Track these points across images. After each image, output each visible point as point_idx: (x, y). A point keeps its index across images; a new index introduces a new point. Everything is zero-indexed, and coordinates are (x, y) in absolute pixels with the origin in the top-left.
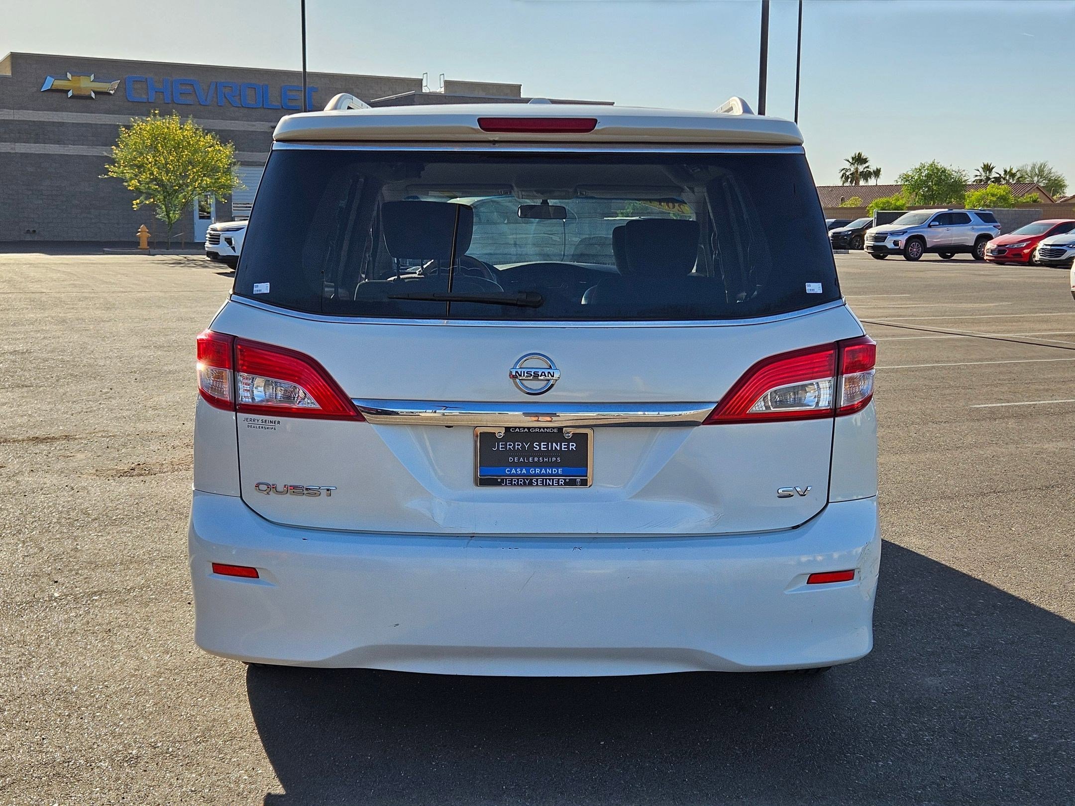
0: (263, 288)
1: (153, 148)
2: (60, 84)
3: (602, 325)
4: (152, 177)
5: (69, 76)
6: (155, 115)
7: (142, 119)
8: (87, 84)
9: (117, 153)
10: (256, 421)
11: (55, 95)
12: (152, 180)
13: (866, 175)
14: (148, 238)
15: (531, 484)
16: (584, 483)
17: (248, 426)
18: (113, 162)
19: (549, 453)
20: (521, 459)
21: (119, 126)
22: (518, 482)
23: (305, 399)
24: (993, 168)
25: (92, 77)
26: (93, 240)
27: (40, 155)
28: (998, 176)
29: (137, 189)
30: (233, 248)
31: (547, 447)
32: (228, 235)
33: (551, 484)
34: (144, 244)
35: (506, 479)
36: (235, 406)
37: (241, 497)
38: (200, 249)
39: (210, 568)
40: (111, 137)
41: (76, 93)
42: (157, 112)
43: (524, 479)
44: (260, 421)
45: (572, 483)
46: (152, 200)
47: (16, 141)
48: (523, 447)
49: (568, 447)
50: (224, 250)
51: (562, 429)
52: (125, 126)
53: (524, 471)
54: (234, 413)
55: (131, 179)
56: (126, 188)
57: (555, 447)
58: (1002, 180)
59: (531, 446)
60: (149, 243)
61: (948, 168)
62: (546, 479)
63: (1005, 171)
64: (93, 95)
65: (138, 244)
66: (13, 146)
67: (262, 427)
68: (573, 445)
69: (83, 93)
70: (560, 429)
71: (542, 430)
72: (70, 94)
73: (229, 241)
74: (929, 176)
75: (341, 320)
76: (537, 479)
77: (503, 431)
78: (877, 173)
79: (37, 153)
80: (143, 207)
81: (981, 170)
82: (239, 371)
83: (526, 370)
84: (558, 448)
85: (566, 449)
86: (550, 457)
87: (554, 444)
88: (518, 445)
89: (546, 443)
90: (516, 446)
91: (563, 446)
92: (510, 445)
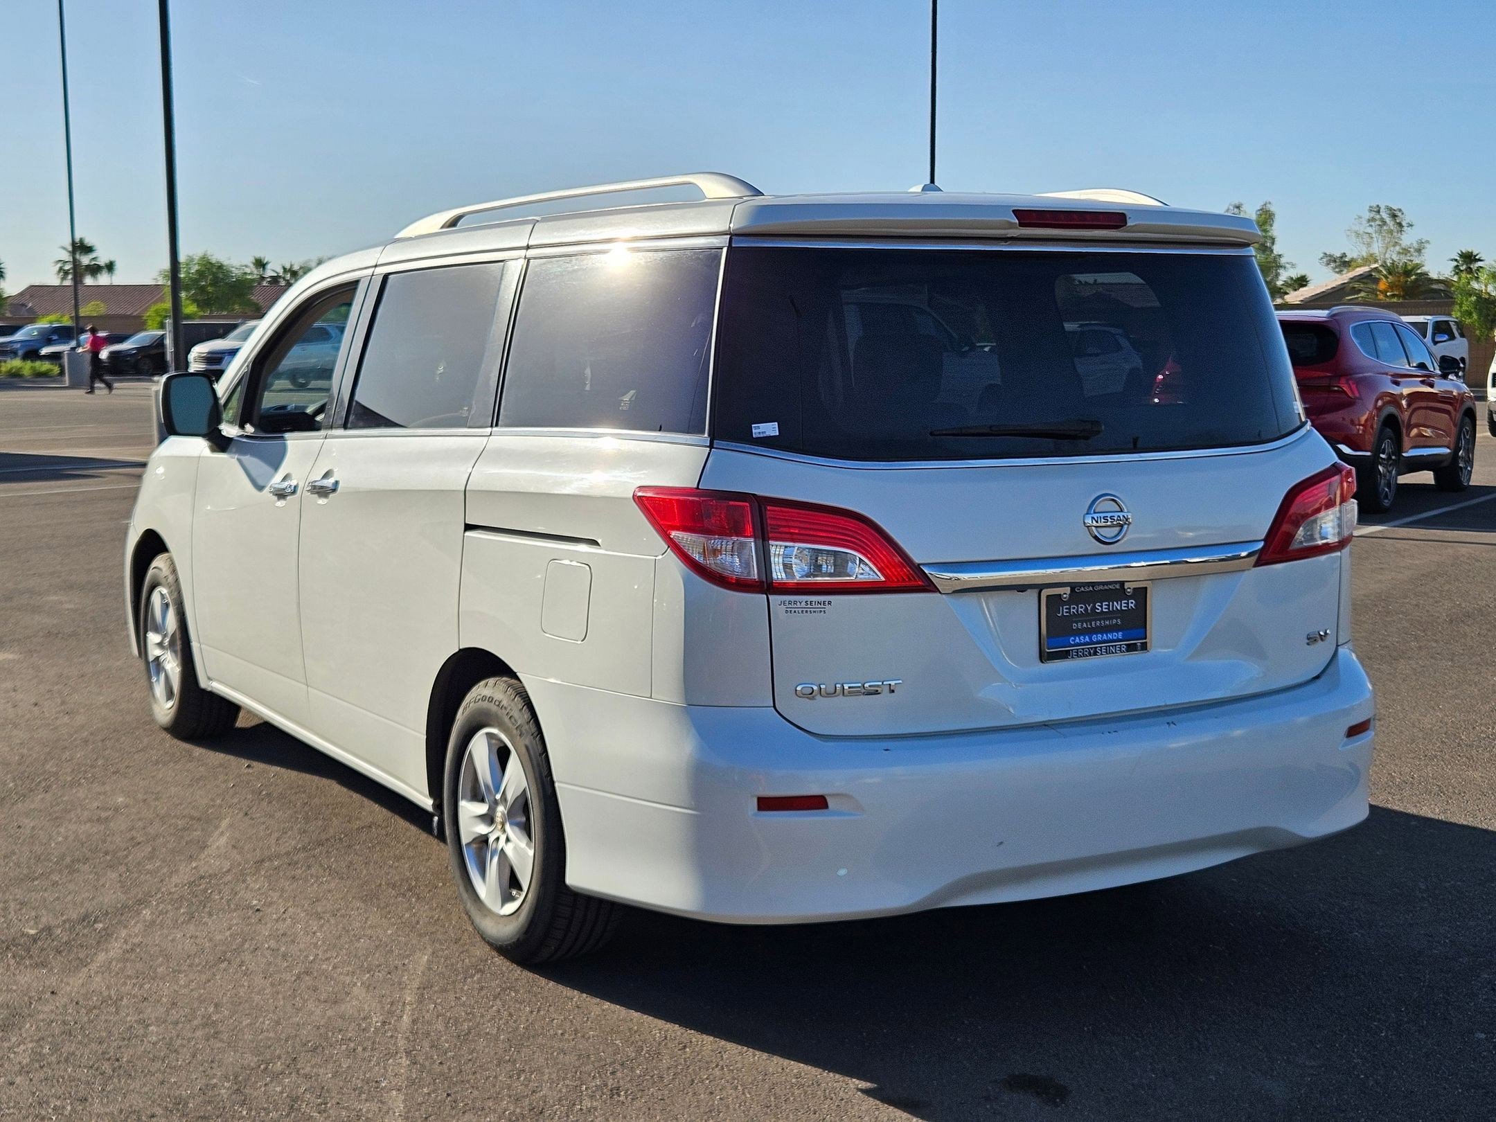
0: (770, 429)
3: (1174, 455)
10: (798, 603)
13: (95, 270)
15: (1095, 653)
16: (1144, 647)
17: (787, 611)
19: (1112, 614)
20: (1085, 625)
22: (1083, 654)
23: (863, 570)
24: (266, 263)
28: (275, 275)
31: (1109, 609)
33: (1114, 651)
35: (1072, 650)
36: (767, 587)
37: (774, 707)
39: (754, 803)
43: (1088, 648)
44: (803, 603)
45: (1131, 648)
48: (1086, 609)
49: (1128, 606)
51: (1124, 584)
53: (1087, 639)
54: (765, 596)
57: (1116, 607)
58: (281, 280)
59: (1094, 608)
61: (226, 263)
62: (1109, 646)
63: (284, 269)
67: (807, 612)
68: (1133, 603)
70: (1122, 583)
71: (1104, 586)
74: (200, 273)
75: (884, 465)
76: (1101, 647)
77: (1068, 590)
78: (110, 267)
81: (252, 266)
82: (769, 539)
83: (1102, 515)
84: (1119, 608)
85: (1126, 608)
86: (1112, 619)
87: (1115, 603)
88: (1082, 607)
89: (1107, 603)
90: (1080, 610)
91: (1123, 605)
92: (1074, 608)
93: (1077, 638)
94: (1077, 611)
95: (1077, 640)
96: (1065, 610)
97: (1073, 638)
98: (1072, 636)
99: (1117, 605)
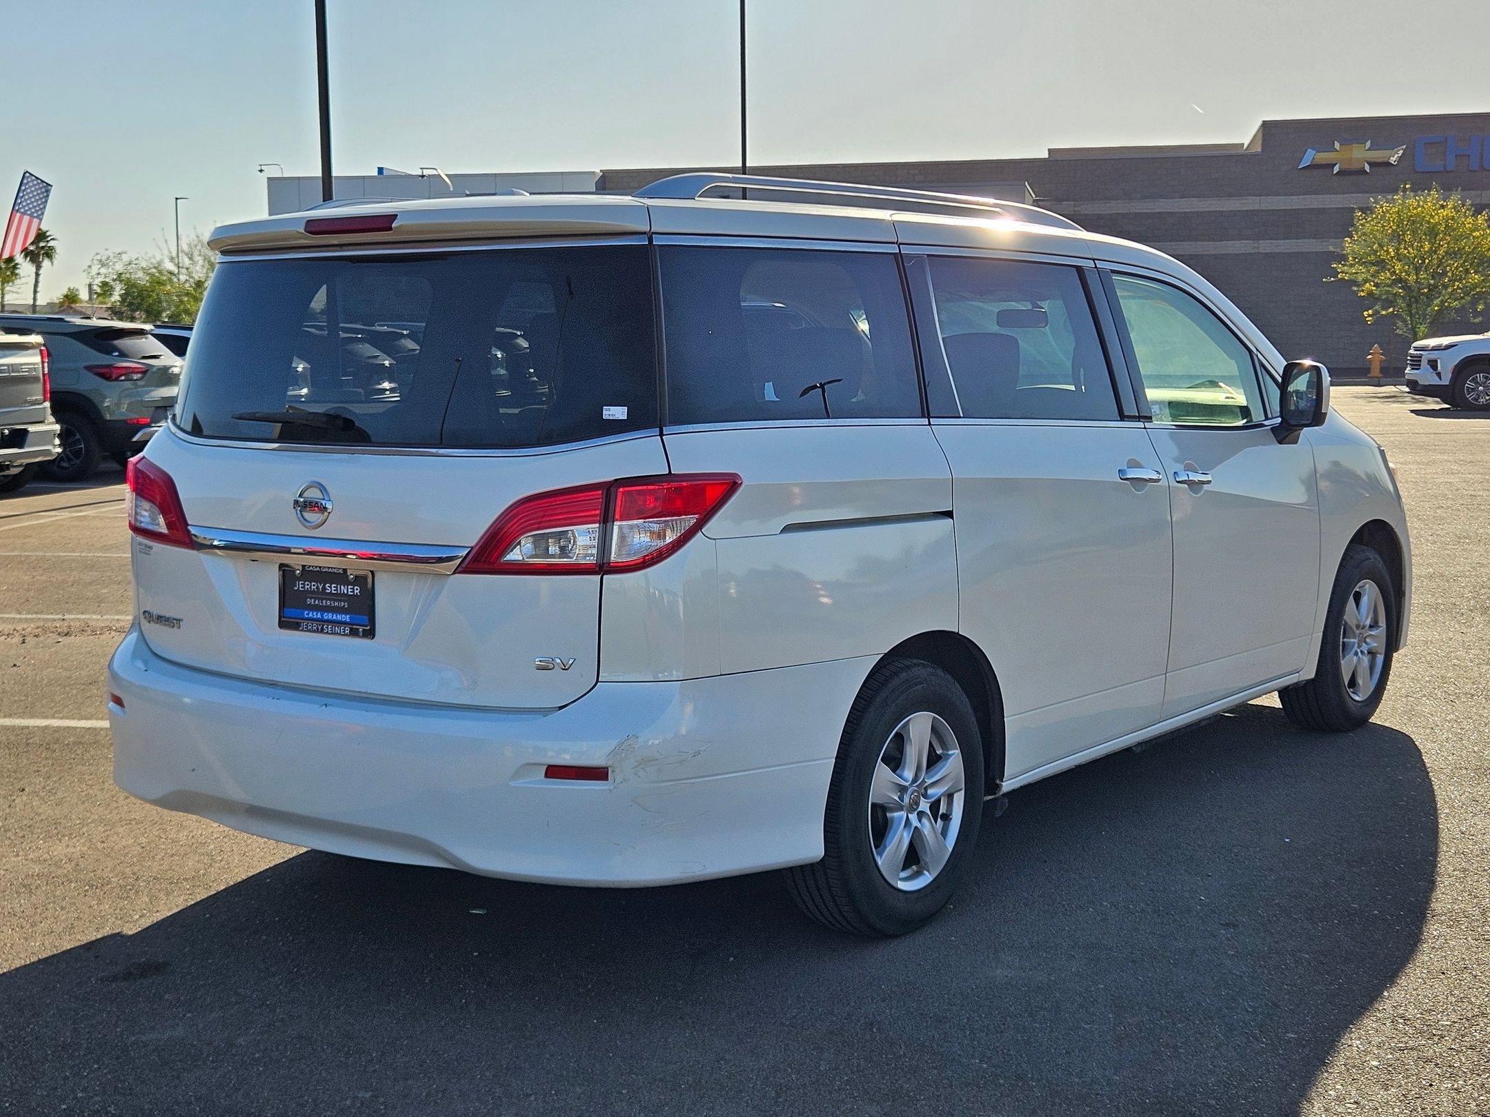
1: (1397, 237)
2: (1323, 157)
4: (1394, 277)
5: (1337, 145)
6: (1405, 190)
7: (1386, 199)
8: (1361, 154)
9: (1349, 246)
11: (1315, 172)
12: (1395, 282)
14: (1381, 362)
15: (322, 631)
17: (139, 551)
18: (1342, 258)
19: (339, 596)
20: (317, 602)
21: (1352, 210)
22: (312, 629)
25: (1368, 144)
26: (1353, 366)
27: (1290, 255)
29: (1370, 294)
30: (1439, 375)
31: (337, 590)
32: (1434, 355)
34: (1376, 371)
35: (303, 623)
36: (134, 529)
37: (140, 624)
38: (1401, 377)
40: (1343, 224)
41: (1345, 167)
42: (1407, 186)
43: (318, 625)
45: (363, 634)
46: (1391, 310)
47: (1258, 237)
48: (318, 588)
49: (353, 592)
50: (1425, 376)
51: (347, 570)
52: (1363, 210)
53: (319, 616)
55: (1366, 281)
56: (1355, 293)
59: (324, 588)
60: (1382, 370)
62: (335, 627)
64: (1367, 168)
65: (1368, 370)
66: (1256, 245)
68: (357, 589)
69: (1355, 166)
70: (345, 570)
71: (330, 570)
72: (1336, 169)
73: (1433, 364)
76: (329, 626)
77: (302, 568)
79: (1286, 251)
80: (1380, 320)
84: (346, 592)
85: (352, 593)
86: (341, 601)
87: (342, 587)
88: (314, 585)
89: (335, 585)
90: (313, 587)
91: (350, 590)
92: (308, 585)
93: (311, 613)
94: (310, 587)
95: (311, 615)
96: (301, 586)
97: (307, 612)
98: (306, 610)
99: (343, 589)
